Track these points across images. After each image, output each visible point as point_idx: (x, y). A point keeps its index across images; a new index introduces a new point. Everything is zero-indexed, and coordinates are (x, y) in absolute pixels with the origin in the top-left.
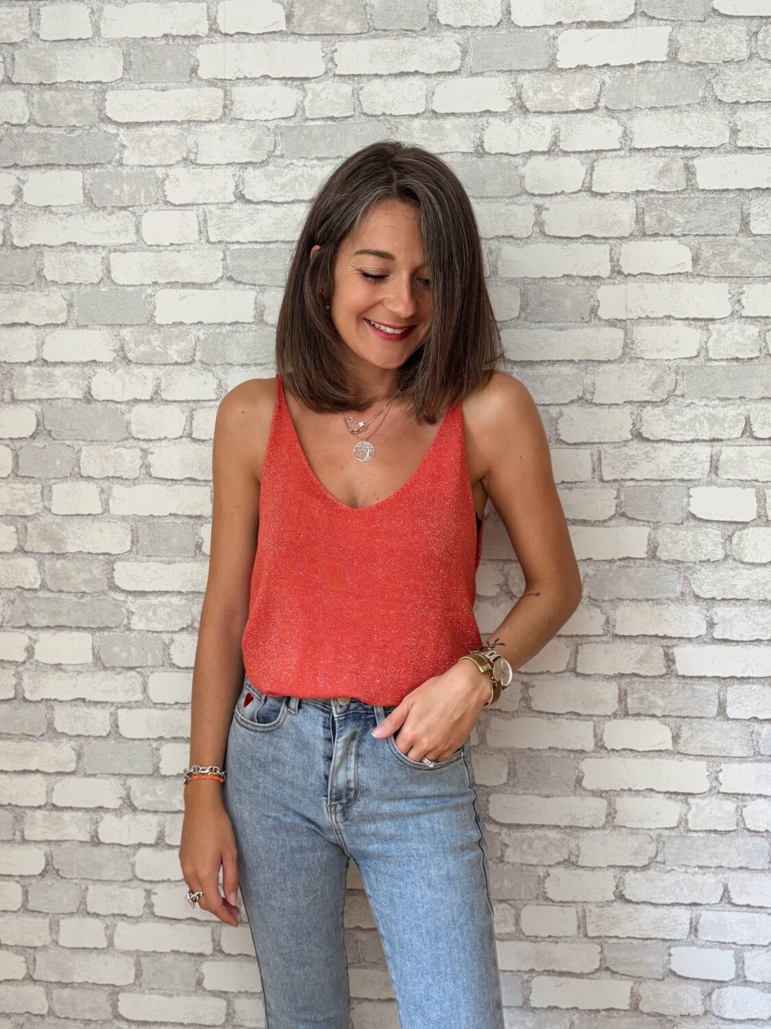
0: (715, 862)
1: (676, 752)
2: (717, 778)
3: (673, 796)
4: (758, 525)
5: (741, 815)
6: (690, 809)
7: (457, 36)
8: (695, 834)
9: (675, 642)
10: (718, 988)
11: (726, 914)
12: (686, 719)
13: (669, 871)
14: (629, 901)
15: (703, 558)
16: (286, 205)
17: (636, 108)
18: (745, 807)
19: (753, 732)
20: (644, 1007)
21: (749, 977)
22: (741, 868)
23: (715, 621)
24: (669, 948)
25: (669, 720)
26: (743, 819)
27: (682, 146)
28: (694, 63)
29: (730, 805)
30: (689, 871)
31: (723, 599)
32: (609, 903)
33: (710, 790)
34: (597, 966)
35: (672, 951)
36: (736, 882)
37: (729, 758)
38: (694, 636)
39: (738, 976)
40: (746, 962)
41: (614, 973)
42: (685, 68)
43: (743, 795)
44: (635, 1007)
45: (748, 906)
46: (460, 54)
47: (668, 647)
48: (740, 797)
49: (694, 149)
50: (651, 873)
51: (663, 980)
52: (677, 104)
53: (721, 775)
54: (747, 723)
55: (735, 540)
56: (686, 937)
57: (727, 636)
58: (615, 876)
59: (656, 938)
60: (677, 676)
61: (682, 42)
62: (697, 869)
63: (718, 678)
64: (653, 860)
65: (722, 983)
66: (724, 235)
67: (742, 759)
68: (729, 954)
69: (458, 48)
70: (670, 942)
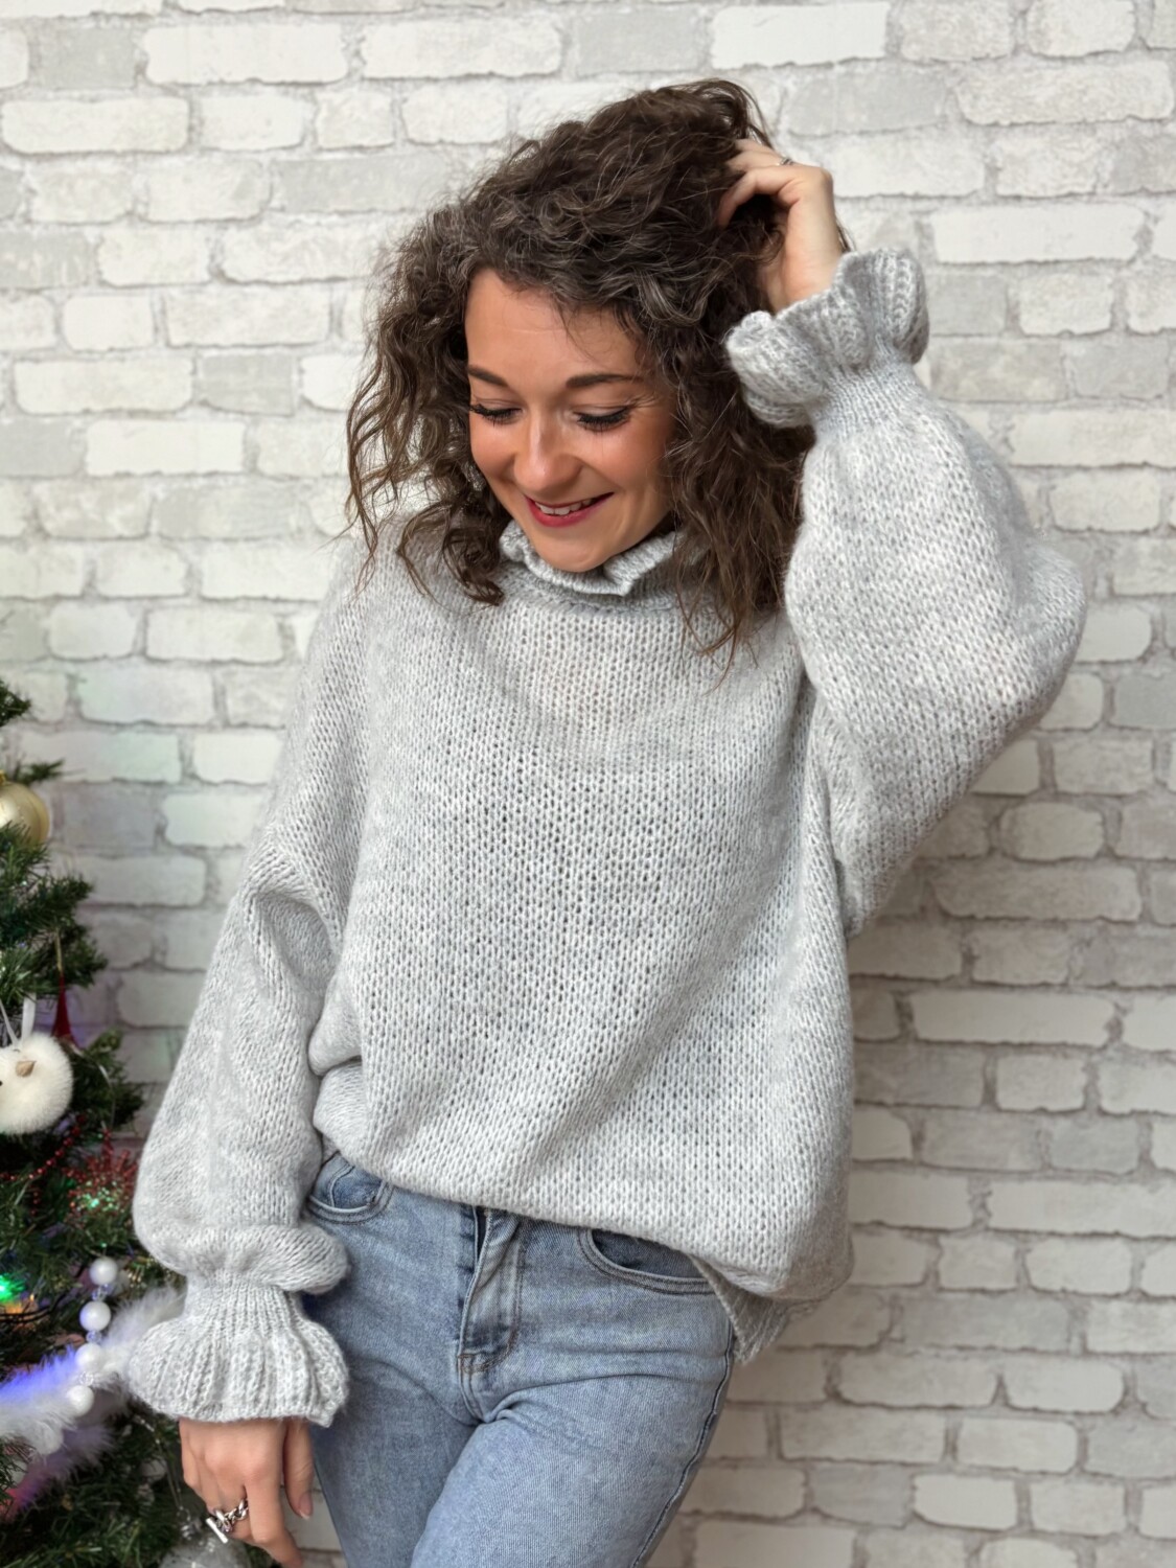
0: (980, 1341)
1: (918, 1164)
2: (983, 1206)
3: (915, 1234)
4: (1040, 800)
5: (1024, 1265)
6: (940, 1256)
7: (555, 16)
8: (950, 1296)
9: (912, 986)
10: (992, 1540)
11: (1001, 1423)
12: (934, 1111)
13: (911, 1355)
14: (848, 1403)
15: (954, 852)
16: (290, 288)
17: (837, 132)
18: (1029, 1251)
19: (1038, 1133)
21: (1039, 1524)
22: (1024, 1350)
23: (976, 952)
24: (912, 1477)
25: (907, 1112)
26: (1027, 1273)
27: (910, 192)
28: (926, 61)
29: (1005, 1250)
30: (944, 1353)
31: (988, 919)
32: (816, 1405)
33: (975, 1223)
34: (798, 1504)
35: (919, 1481)
36: (1016, 1370)
37: (1004, 1174)
38: (940, 975)
39: (1020, 1522)
40: (1035, 1500)
41: (826, 1517)
42: (914, 69)
43: (1027, 1232)
45: (1035, 1410)
46: (558, 44)
47: (902, 994)
48: (1021, 1236)
49: (929, 198)
50: (884, 1356)
51: (903, 1528)
52: (900, 126)
53: (991, 1202)
54: (1031, 1117)
55: (1005, 823)
56: (936, 1460)
57: (996, 977)
58: (825, 1363)
59: (891, 1462)
60: (917, 1040)
61: (907, 27)
62: (954, 1352)
63: (984, 1046)
64: (884, 1337)
65: (995, 1534)
66: (981, 335)
67: (1024, 1175)
68: (1006, 1489)
69: (556, 37)
70: (914, 1468)
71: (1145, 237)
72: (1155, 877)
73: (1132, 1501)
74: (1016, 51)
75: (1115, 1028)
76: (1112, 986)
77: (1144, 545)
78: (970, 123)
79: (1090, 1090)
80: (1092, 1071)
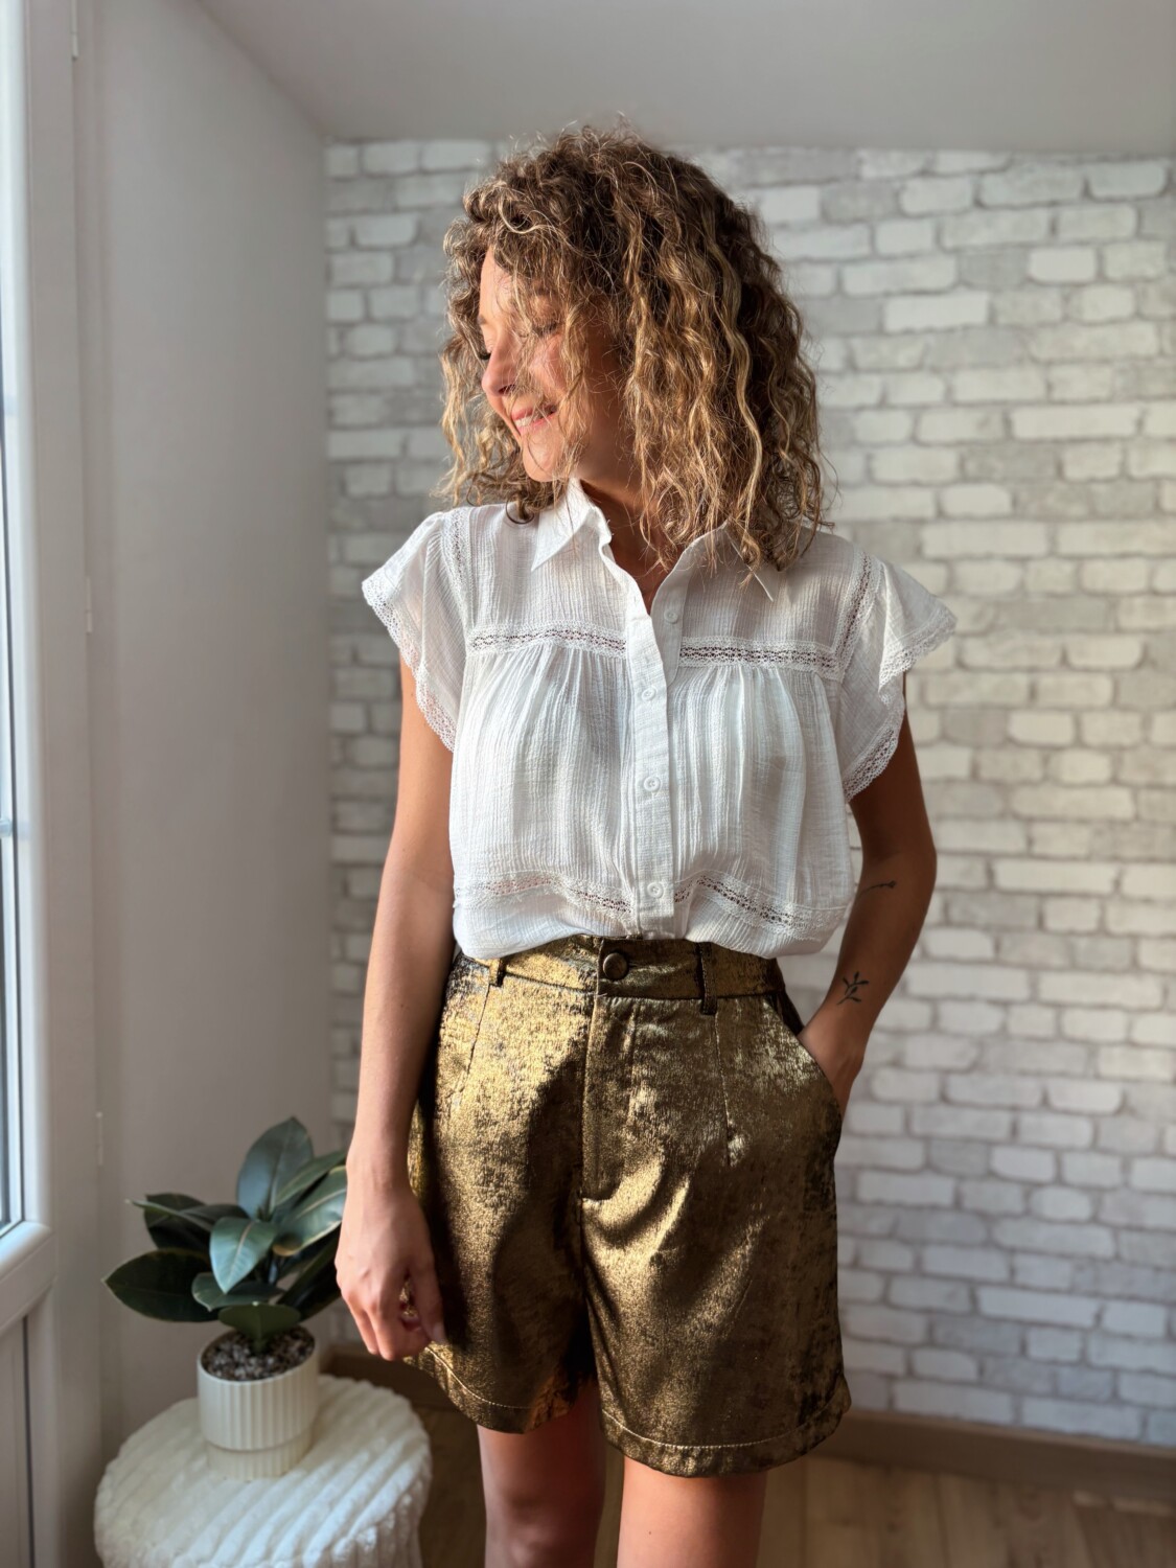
1: (997, 961)
2: (1036, 988)
3: (993, 1004)
4: (1075, 749)
5: (1060, 1023)
6: (1010, 1017)
8: (1015, 1041)
9: (996, 858)
10: (1039, 1188)
11: (1046, 1118)
12: (1008, 932)
13: (991, 1076)
14: (952, 1103)
15: (1022, 779)
17: (959, 365)
18: (1063, 1015)
19: (1070, 945)
20: (968, 1204)
21: (1068, 1179)
22: (1061, 1074)
23: (1035, 837)
24: (990, 1148)
25: (991, 931)
26: (1062, 1028)
27: (1000, 400)
28: (1011, 326)
29: (1048, 1015)
30: (1011, 1075)
31: (1042, 819)
32: (933, 1104)
33: (1031, 998)
34: (922, 1164)
35: (995, 1151)
36: (1055, 1086)
37: (1048, 969)
38: (1013, 852)
39: (1056, 1178)
40: (1065, 1164)
41: (938, 1171)
42: (1002, 330)
43: (1062, 1004)
44: (958, 1204)
45: (1067, 1111)
47: (989, 863)
48: (1059, 1006)
49: (1011, 403)
50: (974, 1076)
51: (984, 1179)
52: (995, 363)
53: (1041, 985)
54: (1066, 936)
55: (1053, 763)
56: (1005, 1138)
57: (1045, 853)
58: (939, 1079)
60: (998, 890)
61: (1000, 307)
62: (1016, 1074)
63: (1037, 893)
64: (976, 1064)
65: (1041, 1185)
67: (1061, 970)
70: (990, 1144)
71: (1140, 424)
72: (1144, 796)
73: (1126, 1167)
74: (1066, 318)
75: (1117, 884)
76: (1115, 859)
77: (1139, 602)
78: (1035, 361)
79: (1102, 921)
80: (1103, 909)
